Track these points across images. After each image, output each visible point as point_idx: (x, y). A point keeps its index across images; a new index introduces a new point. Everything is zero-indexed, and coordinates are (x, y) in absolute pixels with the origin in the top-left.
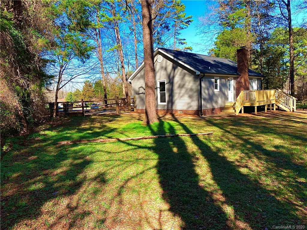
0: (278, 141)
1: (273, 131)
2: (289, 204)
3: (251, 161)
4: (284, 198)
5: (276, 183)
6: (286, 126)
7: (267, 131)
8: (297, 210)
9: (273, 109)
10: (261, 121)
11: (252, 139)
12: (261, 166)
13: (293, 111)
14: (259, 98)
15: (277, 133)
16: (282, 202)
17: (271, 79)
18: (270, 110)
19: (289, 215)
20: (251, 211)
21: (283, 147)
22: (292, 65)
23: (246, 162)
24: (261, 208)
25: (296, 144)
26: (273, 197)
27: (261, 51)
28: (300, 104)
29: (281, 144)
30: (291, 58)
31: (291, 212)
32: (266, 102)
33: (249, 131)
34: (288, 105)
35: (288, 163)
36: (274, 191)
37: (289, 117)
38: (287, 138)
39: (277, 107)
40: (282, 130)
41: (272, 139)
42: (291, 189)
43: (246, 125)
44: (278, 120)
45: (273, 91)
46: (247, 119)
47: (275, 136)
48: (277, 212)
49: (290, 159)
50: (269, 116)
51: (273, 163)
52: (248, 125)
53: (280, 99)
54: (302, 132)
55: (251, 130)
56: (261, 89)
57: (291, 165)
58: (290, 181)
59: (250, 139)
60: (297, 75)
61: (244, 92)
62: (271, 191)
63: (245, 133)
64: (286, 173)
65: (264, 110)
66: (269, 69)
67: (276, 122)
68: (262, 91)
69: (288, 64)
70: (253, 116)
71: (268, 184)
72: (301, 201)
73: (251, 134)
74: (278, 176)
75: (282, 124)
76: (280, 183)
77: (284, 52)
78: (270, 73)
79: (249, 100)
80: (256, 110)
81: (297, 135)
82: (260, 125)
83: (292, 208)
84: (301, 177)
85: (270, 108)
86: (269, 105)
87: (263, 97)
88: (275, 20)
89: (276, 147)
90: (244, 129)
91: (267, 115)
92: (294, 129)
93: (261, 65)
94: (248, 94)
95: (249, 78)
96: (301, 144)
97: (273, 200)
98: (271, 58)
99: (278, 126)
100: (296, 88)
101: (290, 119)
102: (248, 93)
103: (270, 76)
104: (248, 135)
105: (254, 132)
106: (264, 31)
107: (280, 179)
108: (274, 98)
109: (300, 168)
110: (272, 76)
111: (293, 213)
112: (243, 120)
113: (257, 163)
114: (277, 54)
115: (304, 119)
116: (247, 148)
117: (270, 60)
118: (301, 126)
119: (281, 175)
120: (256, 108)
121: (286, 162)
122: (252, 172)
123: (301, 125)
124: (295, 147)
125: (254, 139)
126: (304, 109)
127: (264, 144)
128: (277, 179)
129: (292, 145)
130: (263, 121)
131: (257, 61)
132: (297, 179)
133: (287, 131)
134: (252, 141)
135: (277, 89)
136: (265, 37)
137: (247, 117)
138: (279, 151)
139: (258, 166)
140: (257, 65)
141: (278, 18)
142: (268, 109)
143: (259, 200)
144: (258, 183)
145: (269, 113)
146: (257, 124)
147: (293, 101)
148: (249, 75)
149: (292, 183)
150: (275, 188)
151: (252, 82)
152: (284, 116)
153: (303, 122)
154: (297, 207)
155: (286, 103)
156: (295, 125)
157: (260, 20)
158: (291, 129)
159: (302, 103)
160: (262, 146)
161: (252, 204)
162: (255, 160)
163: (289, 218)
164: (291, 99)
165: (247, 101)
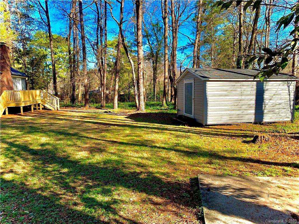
0: (44, 139)
1: (39, 130)
2: (55, 195)
3: (17, 164)
4: (50, 192)
5: (43, 180)
6: (51, 124)
7: (34, 131)
8: (61, 198)
9: (39, 109)
10: (28, 121)
11: (18, 141)
12: (28, 167)
13: (58, 110)
14: (24, 99)
15: (43, 131)
16: (48, 196)
17: (36, 79)
18: (36, 110)
19: (55, 206)
20: (18, 217)
21: (48, 144)
22: (54, 68)
23: (12, 167)
24: (28, 210)
25: (60, 140)
26: (40, 194)
27: (24, 51)
28: (62, 103)
29: (47, 142)
30: (52, 61)
31: (56, 203)
32: (32, 102)
33: (14, 133)
34: (53, 104)
35: (53, 158)
36: (41, 189)
37: (54, 115)
38: (52, 135)
39: (43, 106)
40: (48, 128)
41: (38, 138)
42: (56, 182)
43: (11, 127)
44: (44, 118)
45: (38, 92)
46: (13, 121)
47: (42, 134)
48: (44, 207)
49: (55, 154)
50: (35, 116)
51: (39, 161)
52: (14, 127)
53: (45, 99)
54: (65, 128)
55: (17, 132)
56: (27, 89)
57: (56, 160)
58: (55, 174)
59: (16, 141)
60: (59, 77)
61: (8, 92)
62: (38, 189)
63: (10, 135)
64: (52, 167)
65: (31, 110)
66: (33, 69)
67: (43, 121)
68: (27, 91)
69: (51, 67)
70: (19, 116)
71: (35, 183)
72: (64, 189)
73: (17, 135)
74: (44, 173)
75: (48, 122)
76: (47, 179)
77: (47, 55)
78: (35, 74)
79: (13, 100)
80: (22, 111)
81: (60, 131)
82: (27, 125)
83: (57, 198)
84: (64, 168)
85: (36, 108)
86: (35, 105)
87: (29, 97)
88: (35, 23)
89: (42, 145)
90: (9, 132)
91: (34, 114)
92: (59, 126)
93: (25, 64)
94: (12, 94)
95: (12, 77)
96: (64, 138)
97: (41, 197)
98: (34, 59)
99: (44, 124)
100: (58, 89)
101: (55, 117)
102: (12, 92)
103: (35, 77)
104: (14, 137)
105: (20, 133)
106: (25, 31)
107: (46, 174)
108: (40, 98)
109: (64, 160)
110: (37, 77)
111: (58, 203)
112: (8, 122)
113: (24, 165)
114: (40, 56)
115: (66, 116)
116: (13, 152)
117: (34, 61)
118: (64, 123)
119: (47, 171)
120: (22, 108)
121: (52, 157)
122: (18, 176)
123: (64, 121)
124: (59, 142)
125: (20, 141)
126: (66, 108)
127: (31, 144)
128: (43, 176)
129: (57, 140)
130: (30, 121)
131: (20, 60)
132: (61, 170)
133: (52, 128)
134: (18, 143)
135: (42, 89)
136: (27, 37)
137: (12, 118)
138: (45, 148)
139: (25, 168)
140: (20, 64)
141: (38, 21)
142: (35, 109)
143: (26, 202)
144: (25, 185)
145: (36, 112)
146: (23, 124)
147: (57, 100)
148: (12, 74)
149: (57, 175)
150: (42, 185)
151: (16, 81)
152: (50, 114)
153: (66, 119)
154: (61, 196)
155: (51, 102)
156: (59, 122)
157: (20, 19)
158: (56, 126)
159: (64, 102)
160: (29, 146)
161: (19, 209)
162: (22, 162)
163: (54, 209)
164: (55, 99)
165: (12, 101)
